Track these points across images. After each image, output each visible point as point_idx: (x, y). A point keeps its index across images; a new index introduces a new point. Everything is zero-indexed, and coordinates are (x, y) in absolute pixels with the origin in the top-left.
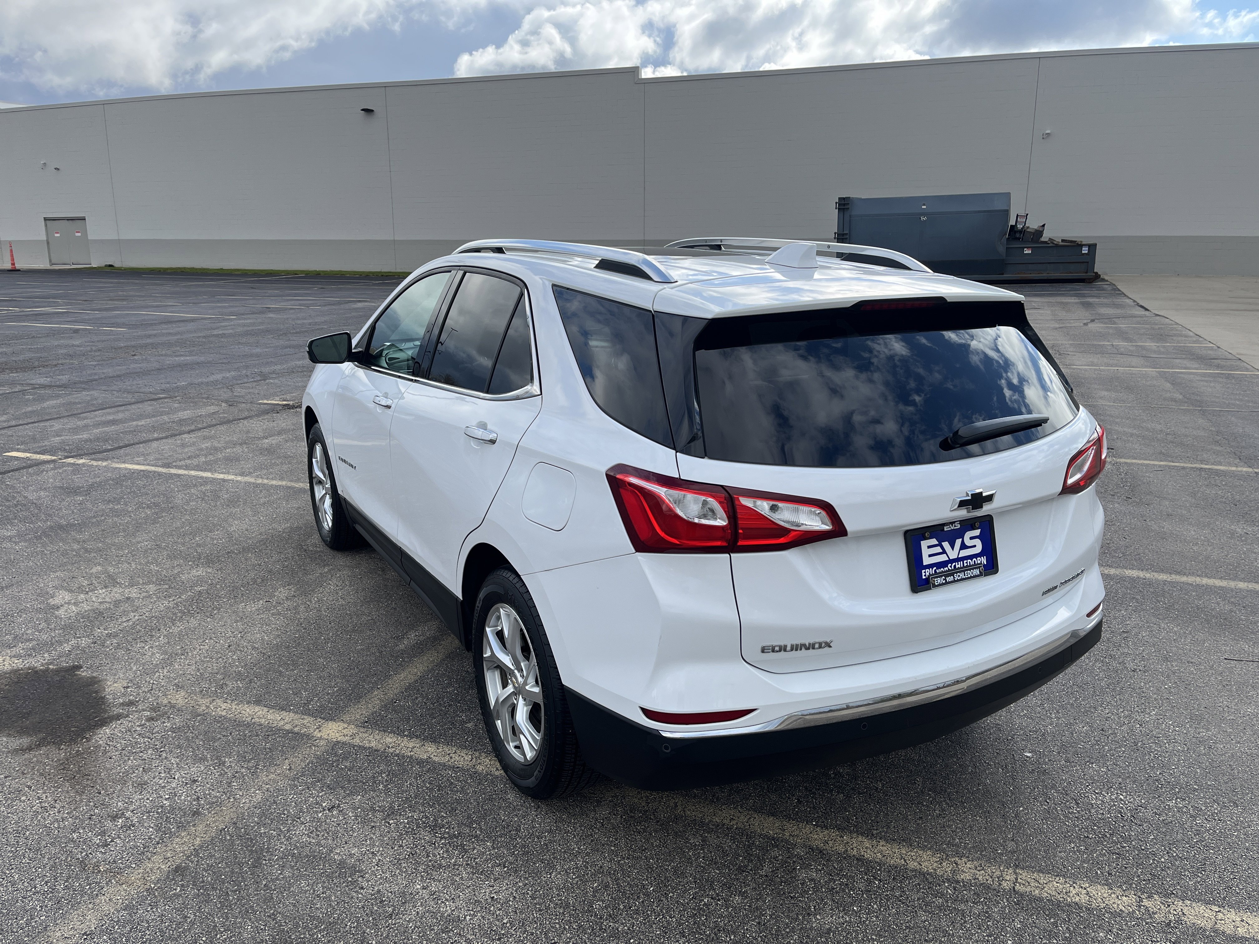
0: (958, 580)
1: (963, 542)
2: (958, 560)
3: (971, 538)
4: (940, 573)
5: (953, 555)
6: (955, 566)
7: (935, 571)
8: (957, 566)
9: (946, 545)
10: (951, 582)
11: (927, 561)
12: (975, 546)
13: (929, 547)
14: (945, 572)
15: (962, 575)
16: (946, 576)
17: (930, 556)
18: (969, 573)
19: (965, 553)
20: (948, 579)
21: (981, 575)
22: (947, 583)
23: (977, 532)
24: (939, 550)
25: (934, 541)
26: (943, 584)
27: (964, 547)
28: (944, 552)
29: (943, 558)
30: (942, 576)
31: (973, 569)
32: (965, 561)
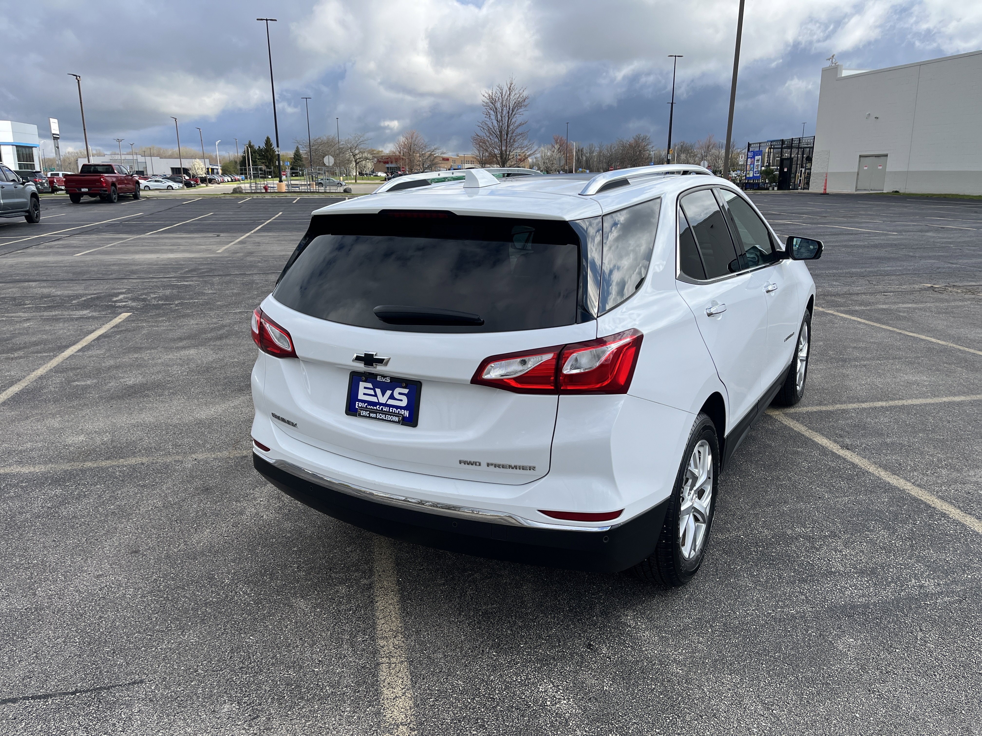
0: (379, 419)
1: (392, 394)
2: (385, 405)
3: (400, 394)
4: (370, 409)
5: (383, 400)
6: (382, 408)
7: (366, 406)
8: (384, 409)
9: (378, 391)
10: (373, 418)
11: (361, 396)
12: (401, 400)
13: (365, 388)
14: (373, 409)
15: (383, 416)
16: (371, 412)
17: (364, 394)
18: (389, 418)
19: (391, 402)
20: (371, 415)
21: (398, 422)
22: (369, 417)
23: (406, 391)
24: (372, 392)
25: (370, 385)
26: (366, 417)
27: (392, 397)
28: (376, 395)
29: (374, 399)
30: (367, 411)
31: (393, 416)
32: (391, 408)
